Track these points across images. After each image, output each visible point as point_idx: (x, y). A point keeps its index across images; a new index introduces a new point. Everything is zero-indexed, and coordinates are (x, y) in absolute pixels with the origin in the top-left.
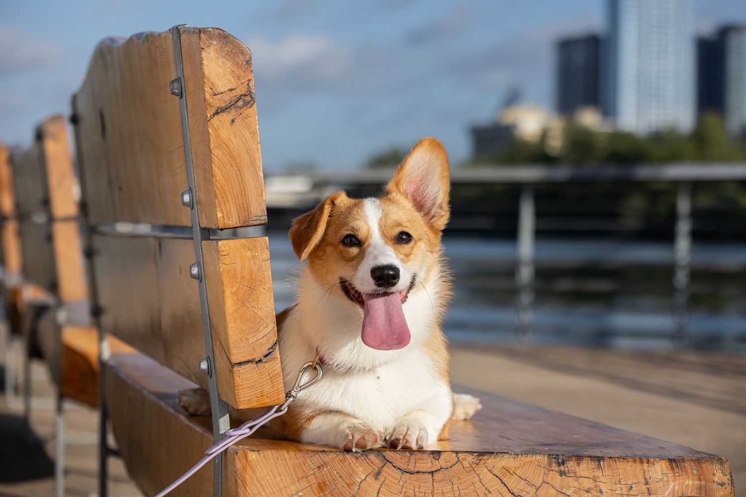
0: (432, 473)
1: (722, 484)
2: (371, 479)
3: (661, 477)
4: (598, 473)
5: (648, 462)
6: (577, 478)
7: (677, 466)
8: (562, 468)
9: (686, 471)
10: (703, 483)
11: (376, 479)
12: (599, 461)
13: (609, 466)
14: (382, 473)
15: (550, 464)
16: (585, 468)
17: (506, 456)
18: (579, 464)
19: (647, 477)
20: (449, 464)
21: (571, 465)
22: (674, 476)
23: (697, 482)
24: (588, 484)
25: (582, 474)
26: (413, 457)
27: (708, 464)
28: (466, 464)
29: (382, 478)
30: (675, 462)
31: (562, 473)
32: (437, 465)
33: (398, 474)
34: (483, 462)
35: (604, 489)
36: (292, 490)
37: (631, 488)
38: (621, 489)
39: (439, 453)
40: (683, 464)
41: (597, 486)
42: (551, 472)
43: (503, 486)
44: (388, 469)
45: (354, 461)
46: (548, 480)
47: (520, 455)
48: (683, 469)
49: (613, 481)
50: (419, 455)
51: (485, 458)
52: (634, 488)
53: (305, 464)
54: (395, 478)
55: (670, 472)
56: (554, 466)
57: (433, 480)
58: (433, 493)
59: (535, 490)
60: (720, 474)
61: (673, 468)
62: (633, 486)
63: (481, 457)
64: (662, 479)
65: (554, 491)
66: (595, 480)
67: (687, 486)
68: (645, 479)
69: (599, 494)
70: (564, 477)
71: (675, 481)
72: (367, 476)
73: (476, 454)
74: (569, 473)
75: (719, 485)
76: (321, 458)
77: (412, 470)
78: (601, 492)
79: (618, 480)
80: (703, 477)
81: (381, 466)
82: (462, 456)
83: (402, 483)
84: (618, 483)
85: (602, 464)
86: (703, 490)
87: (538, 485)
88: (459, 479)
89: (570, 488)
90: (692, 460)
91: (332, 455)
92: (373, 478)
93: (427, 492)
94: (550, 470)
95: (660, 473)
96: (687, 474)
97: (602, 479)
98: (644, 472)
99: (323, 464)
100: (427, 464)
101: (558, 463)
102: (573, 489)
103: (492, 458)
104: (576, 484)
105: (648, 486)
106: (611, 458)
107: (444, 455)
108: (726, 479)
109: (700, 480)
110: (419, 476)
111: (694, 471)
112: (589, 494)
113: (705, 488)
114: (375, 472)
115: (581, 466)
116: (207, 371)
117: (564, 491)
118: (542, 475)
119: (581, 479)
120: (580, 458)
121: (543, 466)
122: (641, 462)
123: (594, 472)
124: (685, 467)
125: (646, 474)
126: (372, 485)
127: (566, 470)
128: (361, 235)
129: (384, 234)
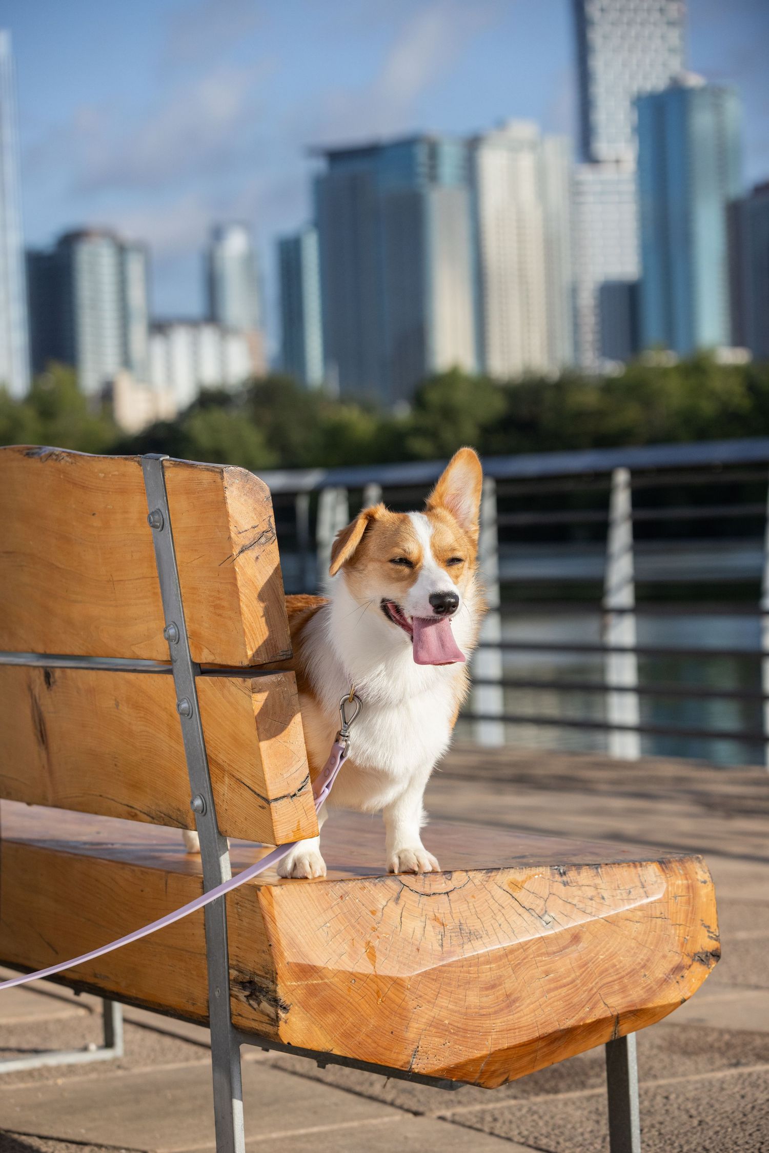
0: (447, 893)
1: (705, 882)
2: (392, 904)
3: (654, 879)
4: (598, 881)
5: (641, 866)
6: (580, 886)
7: (666, 867)
8: (564, 878)
9: (674, 872)
10: (690, 881)
11: (397, 903)
12: (597, 868)
13: (607, 872)
14: (402, 898)
15: (553, 875)
16: (585, 876)
17: (512, 871)
18: (579, 873)
19: (643, 881)
20: (462, 883)
21: (572, 875)
22: (667, 877)
23: (685, 882)
24: (590, 892)
25: (585, 882)
26: (427, 879)
27: (689, 863)
28: (477, 881)
29: (401, 902)
30: (663, 863)
31: (565, 884)
32: (450, 885)
33: (416, 897)
34: (491, 879)
35: (605, 896)
36: (320, 921)
37: (630, 892)
38: (621, 894)
39: (450, 872)
40: (670, 865)
41: (598, 893)
42: (555, 883)
43: (514, 901)
44: (406, 893)
45: (373, 888)
46: (554, 891)
47: (524, 870)
48: (671, 870)
49: (613, 886)
50: (432, 876)
51: (493, 874)
52: (633, 893)
53: (327, 895)
54: (415, 902)
55: (663, 873)
56: (557, 877)
57: (449, 900)
58: (451, 912)
59: (544, 902)
60: (702, 872)
61: (663, 870)
62: (631, 890)
63: (489, 874)
64: (656, 882)
65: (561, 902)
66: (596, 887)
67: (678, 886)
68: (641, 882)
69: (602, 901)
70: (568, 887)
71: (667, 882)
72: (387, 902)
73: (484, 872)
74: (571, 882)
75: (702, 882)
76: (341, 888)
77: (428, 892)
78: (603, 898)
79: (616, 886)
80: (688, 876)
81: (399, 890)
82: (471, 874)
83: (421, 906)
84: (617, 888)
85: (599, 870)
86: (691, 888)
87: (546, 897)
88: (473, 897)
89: (575, 896)
90: (676, 861)
91: (351, 884)
92: (394, 904)
93: (446, 912)
94: (553, 882)
95: (654, 875)
96: (676, 875)
97: (603, 886)
98: (639, 876)
99: (344, 893)
100: (441, 885)
101: (561, 873)
102: (577, 898)
103: (500, 874)
104: (579, 893)
105: (645, 889)
106: (607, 864)
107: (455, 875)
108: (706, 877)
109: (687, 879)
110: (436, 897)
111: (681, 871)
112: (593, 902)
113: (692, 886)
114: (394, 897)
115: (581, 875)
116: (202, 808)
117: (570, 900)
118: (548, 887)
119: (583, 888)
120: (578, 866)
121: (547, 878)
122: (635, 867)
123: (594, 880)
124: (672, 867)
125: (641, 878)
126: (394, 911)
127: (569, 880)
128: (414, 557)
129: (436, 555)
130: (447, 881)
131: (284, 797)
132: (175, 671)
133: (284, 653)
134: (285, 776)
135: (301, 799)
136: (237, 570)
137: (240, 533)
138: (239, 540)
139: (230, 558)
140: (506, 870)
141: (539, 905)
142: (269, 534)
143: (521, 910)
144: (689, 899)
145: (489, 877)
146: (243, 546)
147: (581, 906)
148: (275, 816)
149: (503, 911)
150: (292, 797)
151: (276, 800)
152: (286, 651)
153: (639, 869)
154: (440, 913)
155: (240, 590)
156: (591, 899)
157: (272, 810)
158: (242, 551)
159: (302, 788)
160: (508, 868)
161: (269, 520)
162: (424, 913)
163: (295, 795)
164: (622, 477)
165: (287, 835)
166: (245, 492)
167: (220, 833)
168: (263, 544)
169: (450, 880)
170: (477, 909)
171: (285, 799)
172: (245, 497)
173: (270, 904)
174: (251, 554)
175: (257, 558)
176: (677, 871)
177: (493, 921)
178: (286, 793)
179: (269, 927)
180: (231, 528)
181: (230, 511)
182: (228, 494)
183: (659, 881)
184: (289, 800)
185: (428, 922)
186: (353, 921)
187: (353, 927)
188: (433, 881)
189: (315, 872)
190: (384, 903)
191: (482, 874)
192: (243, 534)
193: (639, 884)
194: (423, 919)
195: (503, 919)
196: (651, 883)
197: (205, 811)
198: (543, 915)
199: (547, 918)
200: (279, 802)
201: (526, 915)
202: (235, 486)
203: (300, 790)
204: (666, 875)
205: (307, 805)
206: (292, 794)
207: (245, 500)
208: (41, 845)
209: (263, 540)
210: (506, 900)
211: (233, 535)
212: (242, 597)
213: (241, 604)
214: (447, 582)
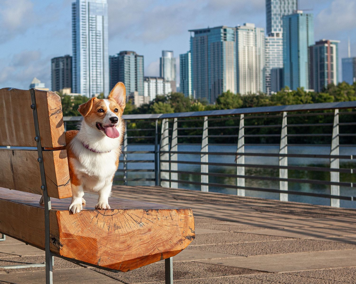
0: (112, 215)
1: (191, 216)
2: (95, 218)
3: (175, 214)
4: (158, 214)
5: (171, 210)
6: (152, 215)
7: (179, 211)
8: (147, 213)
9: (181, 212)
10: (186, 216)
11: (96, 218)
12: (157, 210)
13: (160, 212)
14: (98, 216)
15: (144, 212)
16: (154, 213)
17: (132, 210)
18: (152, 212)
19: (171, 215)
20: (116, 213)
21: (150, 212)
22: (178, 214)
23: (184, 216)
24: (155, 217)
25: (153, 214)
26: (106, 211)
27: (186, 210)
28: (121, 213)
29: (98, 217)
30: (178, 210)
31: (148, 214)
32: (113, 213)
35: (159, 218)
36: (73, 221)
38: (164, 218)
39: (113, 210)
43: (131, 218)
44: (99, 215)
45: (90, 213)
46: (144, 216)
47: (136, 210)
49: (162, 216)
54: (102, 217)
57: (112, 217)
58: (112, 221)
60: (190, 213)
61: (177, 212)
62: (167, 217)
65: (146, 219)
66: (157, 216)
67: (182, 217)
69: (158, 220)
71: (178, 215)
77: (106, 214)
80: (185, 214)
81: (97, 214)
82: (120, 210)
86: (186, 218)
87: (141, 218)
88: (119, 216)
89: (150, 218)
90: (182, 209)
91: (83, 211)
94: (144, 214)
97: (159, 215)
98: (170, 213)
99: (81, 214)
100: (110, 213)
101: (146, 211)
103: (128, 211)
104: (152, 217)
106: (160, 209)
107: (115, 210)
108: (192, 214)
110: (109, 216)
111: (183, 212)
114: (96, 216)
116: (44, 189)
117: (148, 219)
118: (142, 215)
120: (152, 210)
121: (142, 212)
122: (169, 210)
123: (156, 213)
126: (95, 220)
128: (104, 109)
129: (111, 109)
133: (64, 144)
134: (63, 179)
135: (67, 186)
136: (50, 120)
137: (51, 110)
138: (51, 112)
139: (49, 117)
140: (130, 210)
141: (139, 220)
142: (60, 111)
143: (133, 221)
144: (185, 220)
145: (125, 211)
147: (152, 221)
148: (59, 191)
149: (128, 221)
151: (60, 186)
154: (109, 221)
155: (51, 126)
156: (155, 219)
157: (58, 189)
158: (52, 115)
161: (60, 106)
162: (104, 220)
163: (65, 185)
165: (63, 196)
166: (53, 98)
167: (48, 196)
168: (58, 113)
170: (120, 220)
171: (62, 186)
172: (53, 100)
173: (59, 216)
174: (54, 116)
175: (56, 117)
177: (125, 224)
178: (63, 184)
179: (59, 222)
180: (49, 108)
181: (49, 103)
182: (48, 99)
185: (105, 223)
186: (83, 222)
187: (83, 223)
188: (108, 212)
190: (93, 217)
191: (123, 211)
194: (104, 222)
195: (128, 223)
196: (173, 215)
198: (140, 223)
199: (141, 224)
201: (135, 223)
202: (50, 96)
203: (67, 183)
205: (69, 187)
209: (58, 112)
210: (129, 218)
211: (49, 110)
212: (51, 128)
213: (51, 130)
214: (114, 115)
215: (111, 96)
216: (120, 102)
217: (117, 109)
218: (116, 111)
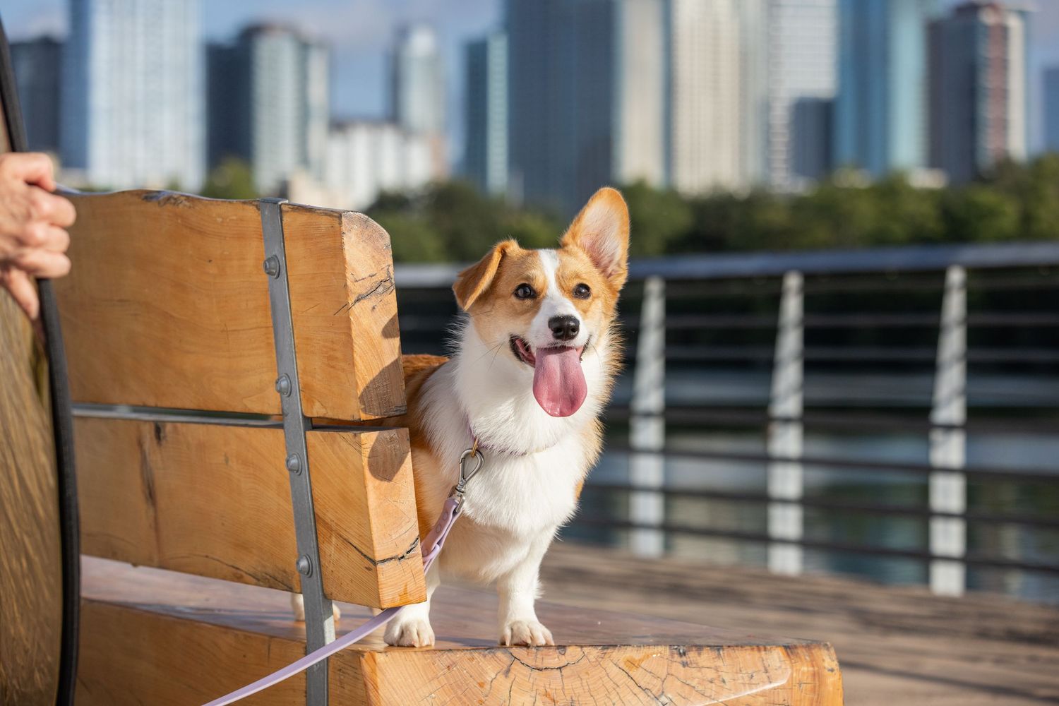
0: (560, 668)
1: (832, 670)
2: (501, 678)
3: (778, 665)
4: (719, 663)
5: (765, 649)
6: (700, 668)
7: (792, 652)
8: (684, 659)
9: (800, 658)
10: (816, 669)
11: (506, 677)
12: (719, 650)
13: (729, 655)
14: (512, 671)
15: (672, 654)
16: (706, 658)
17: (629, 648)
18: (699, 654)
19: (766, 665)
20: (575, 659)
21: (692, 655)
22: (792, 663)
23: (811, 669)
24: (710, 674)
25: (705, 664)
26: (539, 653)
27: (816, 650)
28: (592, 658)
29: (511, 676)
30: (789, 649)
31: (685, 665)
32: (563, 661)
33: (526, 671)
34: (607, 656)
35: (726, 678)
36: (425, 691)
37: (752, 676)
38: (743, 678)
39: (564, 647)
40: (796, 651)
41: (719, 676)
42: (674, 663)
43: (630, 679)
44: (517, 667)
45: (482, 659)
46: (673, 672)
47: (642, 647)
48: (797, 655)
49: (734, 670)
50: (545, 651)
51: (609, 651)
52: (755, 677)
53: (433, 664)
54: (525, 676)
55: (788, 659)
56: (677, 657)
57: (562, 676)
58: (563, 689)
59: (661, 683)
60: (829, 660)
61: (788, 655)
62: (754, 674)
63: (605, 651)
64: (780, 667)
65: (679, 683)
66: (717, 670)
67: (803, 673)
68: (764, 667)
69: (723, 684)
70: (687, 668)
71: (792, 668)
72: (497, 675)
73: (600, 648)
74: (691, 663)
75: (829, 670)
76: (449, 658)
77: (540, 666)
78: (724, 681)
79: (738, 669)
80: (814, 663)
81: (509, 663)
82: (586, 650)
83: (531, 680)
84: (738, 671)
85: (721, 652)
86: (817, 676)
87: (663, 677)
88: (587, 673)
89: (694, 678)
90: (803, 646)
91: (459, 655)
92: (503, 677)
93: (557, 688)
94: (672, 662)
95: (778, 660)
96: (801, 661)
97: (724, 669)
98: (763, 660)
99: (451, 663)
100: (554, 659)
101: (680, 653)
102: (697, 679)
103: (616, 651)
104: (699, 675)
105: (768, 674)
106: (729, 647)
107: (570, 650)
108: (835, 665)
109: (813, 666)
110: (548, 672)
111: (807, 658)
112: (713, 685)
113: (819, 673)
114: (504, 669)
115: (702, 656)
116: (307, 570)
117: (688, 682)
118: (666, 667)
119: (703, 670)
120: (699, 648)
121: (665, 657)
122: (759, 650)
123: (715, 662)
124: (798, 653)
125: (765, 662)
126: (503, 684)
127: (688, 660)
128: (537, 285)
129: (562, 287)
130: (560, 656)
131: (392, 559)
132: (286, 425)
133: (398, 408)
134: (394, 537)
135: (410, 562)
136: (352, 319)
137: (357, 281)
138: (356, 289)
139: (345, 307)
140: (623, 647)
141: (655, 685)
142: (388, 284)
143: (637, 690)
144: (815, 687)
145: (605, 653)
146: (360, 295)
147: (700, 688)
148: (381, 578)
149: (618, 689)
150: (399, 559)
151: (383, 561)
152: (400, 407)
153: (763, 653)
154: (552, 689)
155: (355, 340)
156: (711, 682)
157: (378, 572)
158: (358, 300)
159: (410, 550)
160: (624, 645)
161: (388, 269)
162: (535, 687)
163: (403, 557)
164: (793, 282)
165: (393, 598)
166: (364, 239)
167: (325, 596)
168: (381, 294)
169: (564, 654)
170: (591, 687)
171: (393, 561)
172: (363, 243)
173: (374, 671)
174: (367, 304)
175: (374, 308)
176: (803, 657)
177: (607, 700)
178: (394, 555)
179: (371, 694)
180: (347, 275)
181: (348, 257)
182: (345, 239)
183: (783, 667)
184: (397, 562)
185: (538, 697)
186: (459, 692)
187: (460, 699)
188: (546, 655)
189: (423, 641)
190: (493, 676)
191: (598, 651)
192: (360, 283)
193: (763, 669)
194: (533, 694)
195: (617, 698)
196: (775, 668)
197: (310, 573)
198: (660, 696)
199: (663, 699)
200: (387, 563)
201: (642, 695)
202: (354, 232)
203: (408, 552)
204: (791, 661)
205: (416, 567)
206: (399, 557)
207: (363, 248)
208: (145, 608)
209: (381, 289)
210: (621, 678)
211: (349, 283)
212: (356, 348)
213: (355, 355)
214: (568, 307)
215: (574, 237)
216: (605, 261)
217: (587, 288)
218: (581, 291)
